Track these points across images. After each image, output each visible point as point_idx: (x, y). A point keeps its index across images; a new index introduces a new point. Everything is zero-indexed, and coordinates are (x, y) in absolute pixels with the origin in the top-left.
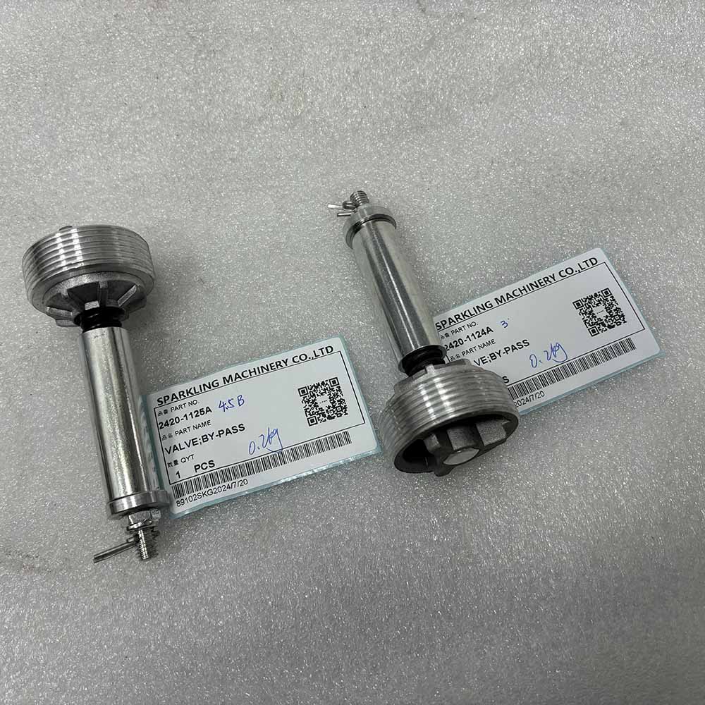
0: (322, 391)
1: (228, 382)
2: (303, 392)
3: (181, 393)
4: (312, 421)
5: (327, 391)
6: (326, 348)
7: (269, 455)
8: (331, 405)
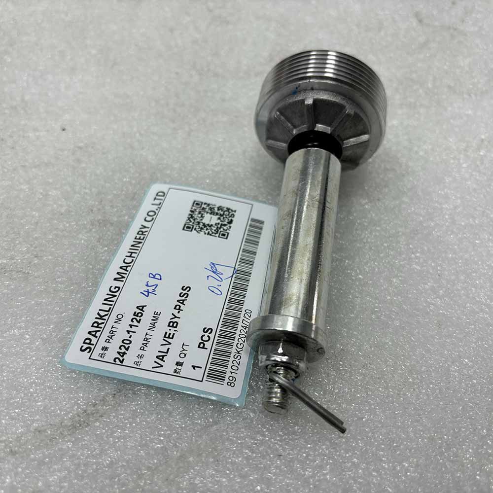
0: (200, 216)
1: (124, 277)
2: (188, 228)
3: (96, 325)
4: (223, 235)
5: (203, 213)
6: (157, 195)
7: (233, 281)
8: (218, 216)
